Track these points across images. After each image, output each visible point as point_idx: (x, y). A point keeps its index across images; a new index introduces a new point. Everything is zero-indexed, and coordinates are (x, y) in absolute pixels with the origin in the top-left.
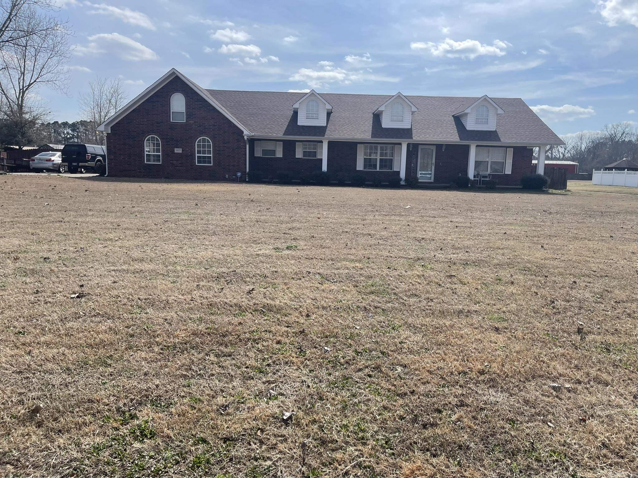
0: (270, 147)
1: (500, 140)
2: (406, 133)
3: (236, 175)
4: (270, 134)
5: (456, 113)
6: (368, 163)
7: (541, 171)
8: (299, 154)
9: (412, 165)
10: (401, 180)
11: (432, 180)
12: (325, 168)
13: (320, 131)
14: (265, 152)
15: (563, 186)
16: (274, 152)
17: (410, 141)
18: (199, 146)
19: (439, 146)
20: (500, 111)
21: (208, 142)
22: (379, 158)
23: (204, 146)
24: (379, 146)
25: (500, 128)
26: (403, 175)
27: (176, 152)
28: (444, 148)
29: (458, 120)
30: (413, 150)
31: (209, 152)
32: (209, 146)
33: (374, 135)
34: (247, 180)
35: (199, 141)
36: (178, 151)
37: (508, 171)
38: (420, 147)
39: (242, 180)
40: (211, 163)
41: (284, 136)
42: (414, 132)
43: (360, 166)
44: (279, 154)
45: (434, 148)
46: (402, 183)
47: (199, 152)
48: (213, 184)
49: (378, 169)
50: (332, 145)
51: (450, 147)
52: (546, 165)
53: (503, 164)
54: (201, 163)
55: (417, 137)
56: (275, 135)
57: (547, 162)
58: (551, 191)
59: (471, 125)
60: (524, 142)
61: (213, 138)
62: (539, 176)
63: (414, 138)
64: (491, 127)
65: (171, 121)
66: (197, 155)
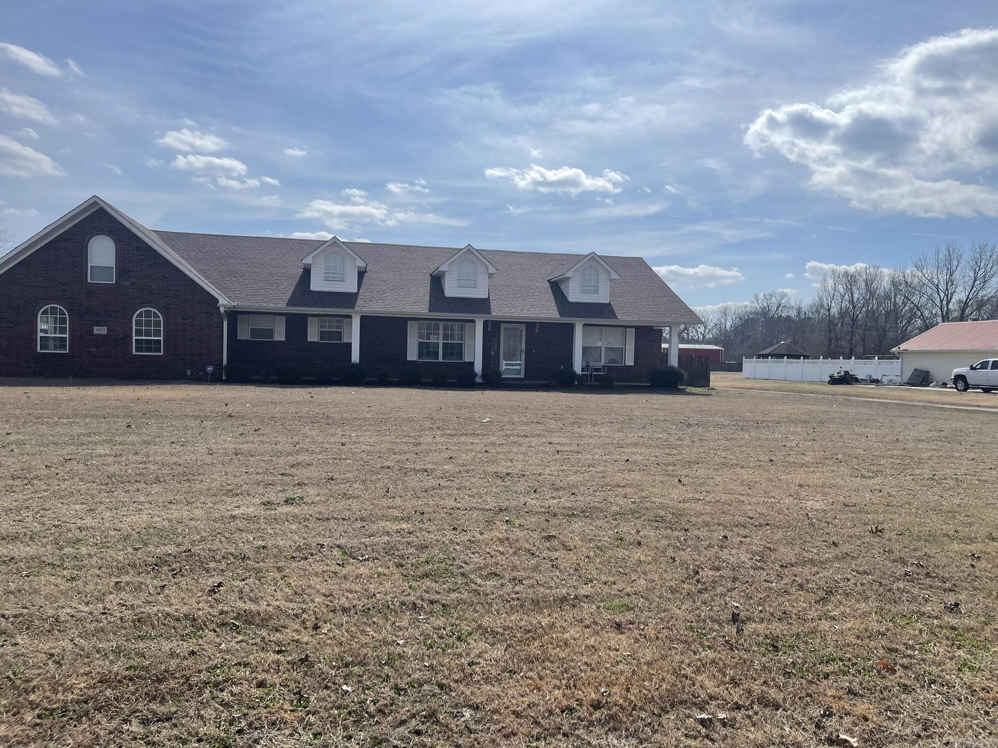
0: (263, 324)
1: (616, 317)
2: (481, 305)
3: (205, 371)
4: (265, 305)
5: (555, 275)
6: (425, 349)
7: (674, 361)
8: (313, 336)
9: (493, 352)
10: (476, 375)
11: (522, 376)
12: (355, 357)
13: (348, 299)
14: (254, 332)
15: (706, 382)
16: (270, 332)
17: (487, 317)
18: (139, 323)
19: (530, 325)
20: (614, 276)
21: (156, 315)
22: (441, 342)
23: (148, 323)
24: (441, 324)
25: (616, 299)
26: (478, 368)
27: (95, 332)
28: (538, 326)
29: (556, 287)
30: (492, 330)
31: (157, 333)
32: (157, 324)
33: (432, 308)
34: (224, 378)
35: (140, 315)
36: (100, 330)
37: (630, 361)
38: (503, 326)
39: (215, 379)
40: (160, 351)
41: (288, 308)
42: (493, 304)
43: (412, 354)
44: (280, 335)
45: (523, 328)
46: (478, 380)
47: (139, 333)
48: (163, 387)
49: (440, 359)
50: (367, 322)
51: (546, 326)
52: (680, 350)
53: (621, 352)
54: (142, 351)
55: (498, 312)
56: (271, 305)
57: (682, 346)
58: (690, 389)
59: (574, 294)
60: (650, 319)
61: (165, 310)
62: (672, 368)
63: (494, 314)
64: (602, 297)
65: (89, 281)
66: (134, 338)
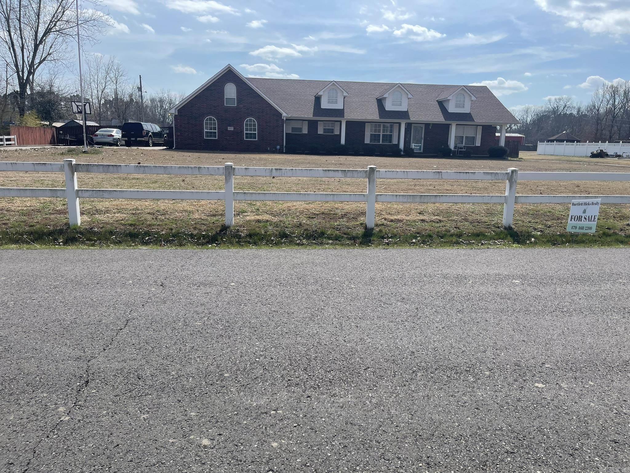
0: (297, 125)
1: (473, 120)
2: (404, 115)
3: (276, 148)
4: (303, 116)
5: (441, 98)
6: (375, 137)
7: (502, 143)
8: (320, 131)
9: (407, 139)
10: (401, 150)
11: (422, 151)
12: (343, 141)
13: (340, 113)
14: (293, 129)
15: (517, 155)
16: (300, 129)
17: (408, 121)
18: (247, 125)
19: (427, 125)
20: (473, 98)
21: (254, 121)
22: (381, 134)
23: (250, 125)
24: (382, 124)
25: (473, 110)
26: (402, 146)
27: (228, 129)
28: (431, 125)
29: (442, 104)
30: (409, 126)
31: (255, 130)
32: (254, 125)
33: (381, 116)
34: (284, 152)
35: (247, 121)
36: (231, 129)
37: (478, 143)
38: (413, 125)
39: (281, 152)
40: (256, 139)
41: (314, 117)
42: (410, 114)
43: (367, 141)
44: (305, 131)
45: (423, 126)
46: (402, 153)
47: (247, 130)
49: (381, 143)
50: (348, 123)
51: (436, 126)
52: (506, 137)
53: (473, 139)
54: (248, 138)
55: (413, 118)
56: (306, 116)
57: (508, 135)
58: (509, 158)
59: (452, 108)
60: (492, 121)
61: (258, 119)
62: (502, 147)
63: (411, 119)
64: (466, 110)
65: (225, 105)
66: (245, 132)
